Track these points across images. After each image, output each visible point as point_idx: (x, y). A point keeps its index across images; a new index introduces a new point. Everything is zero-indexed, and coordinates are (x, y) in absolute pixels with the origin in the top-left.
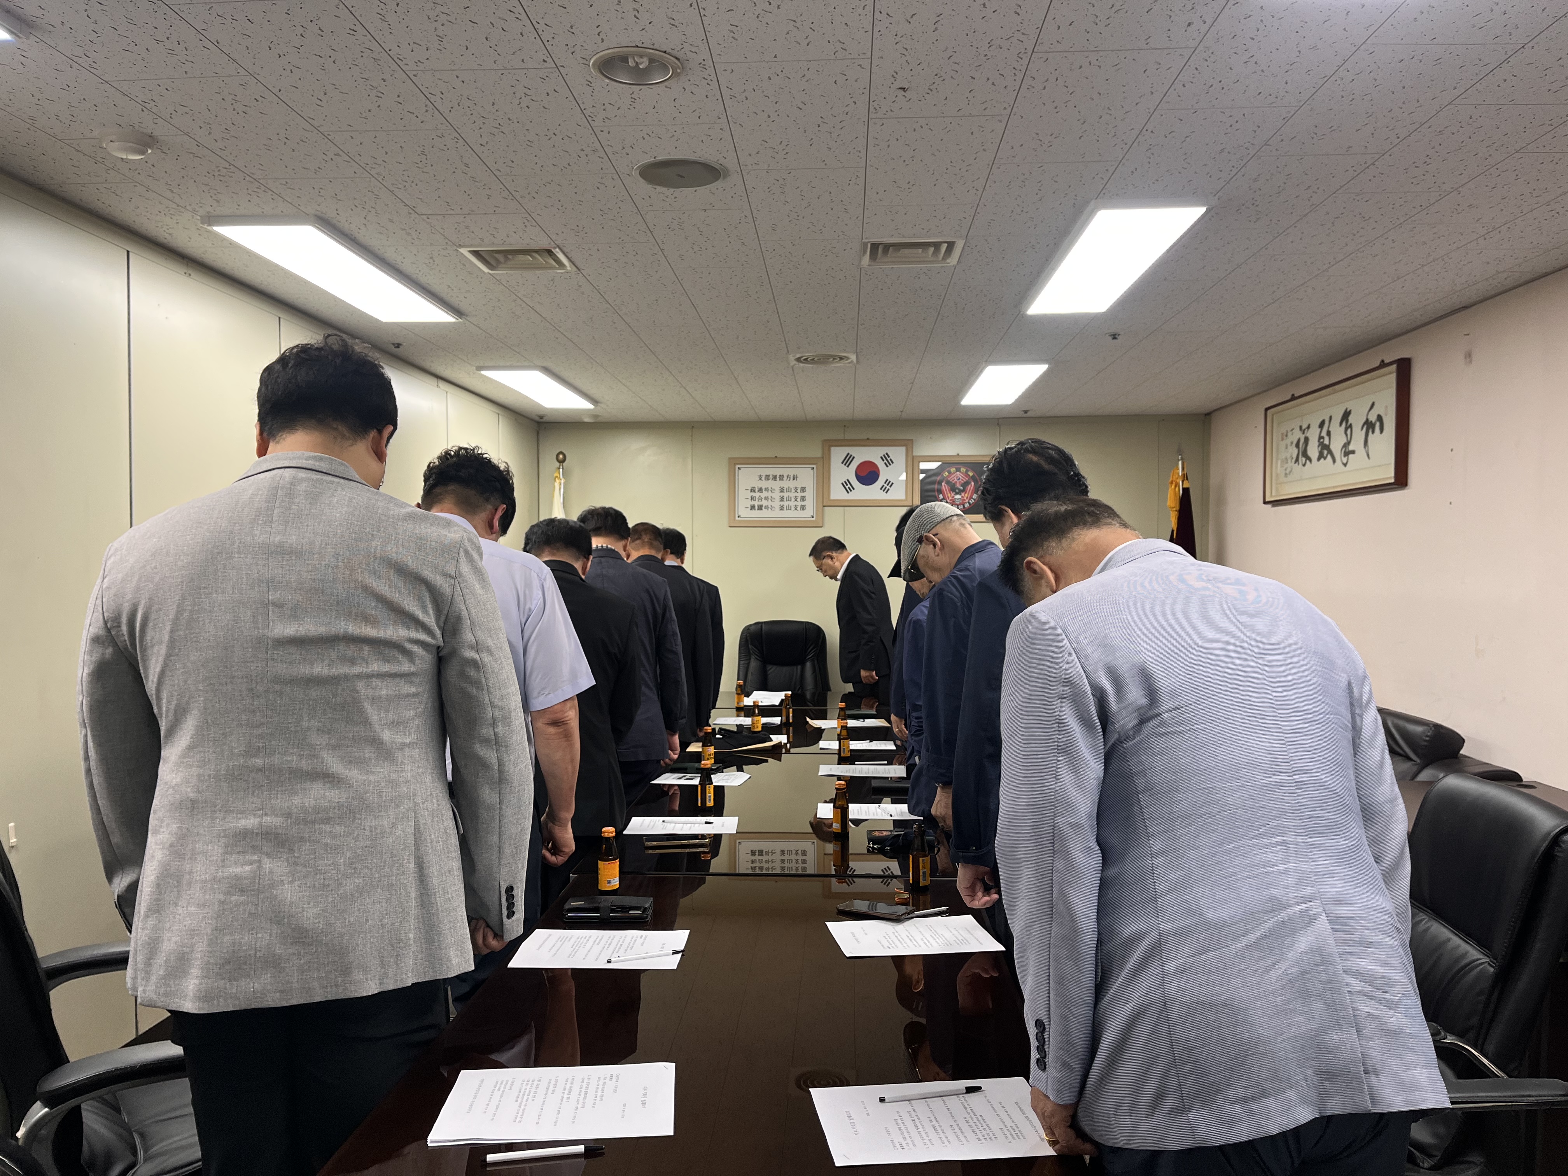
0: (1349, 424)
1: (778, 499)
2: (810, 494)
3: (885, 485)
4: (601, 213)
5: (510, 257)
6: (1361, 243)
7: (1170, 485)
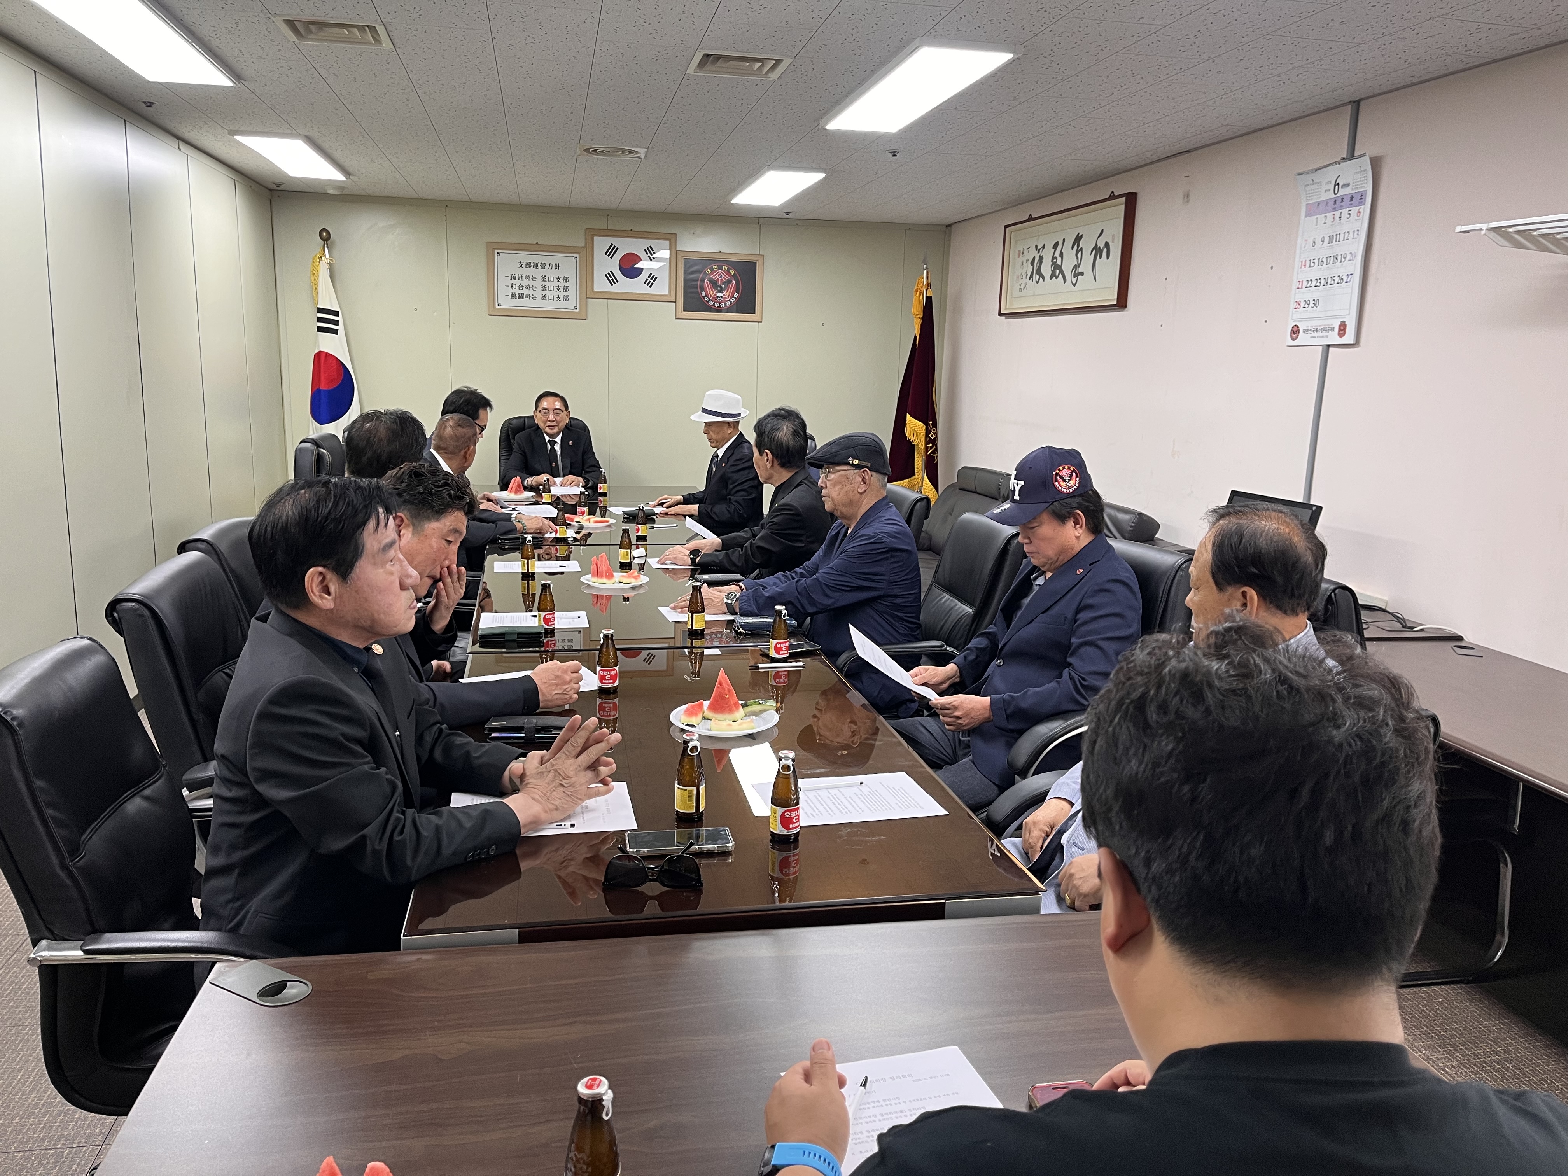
0: (1080, 248)
1: (540, 288)
2: (573, 284)
5: (324, 29)
7: (914, 293)
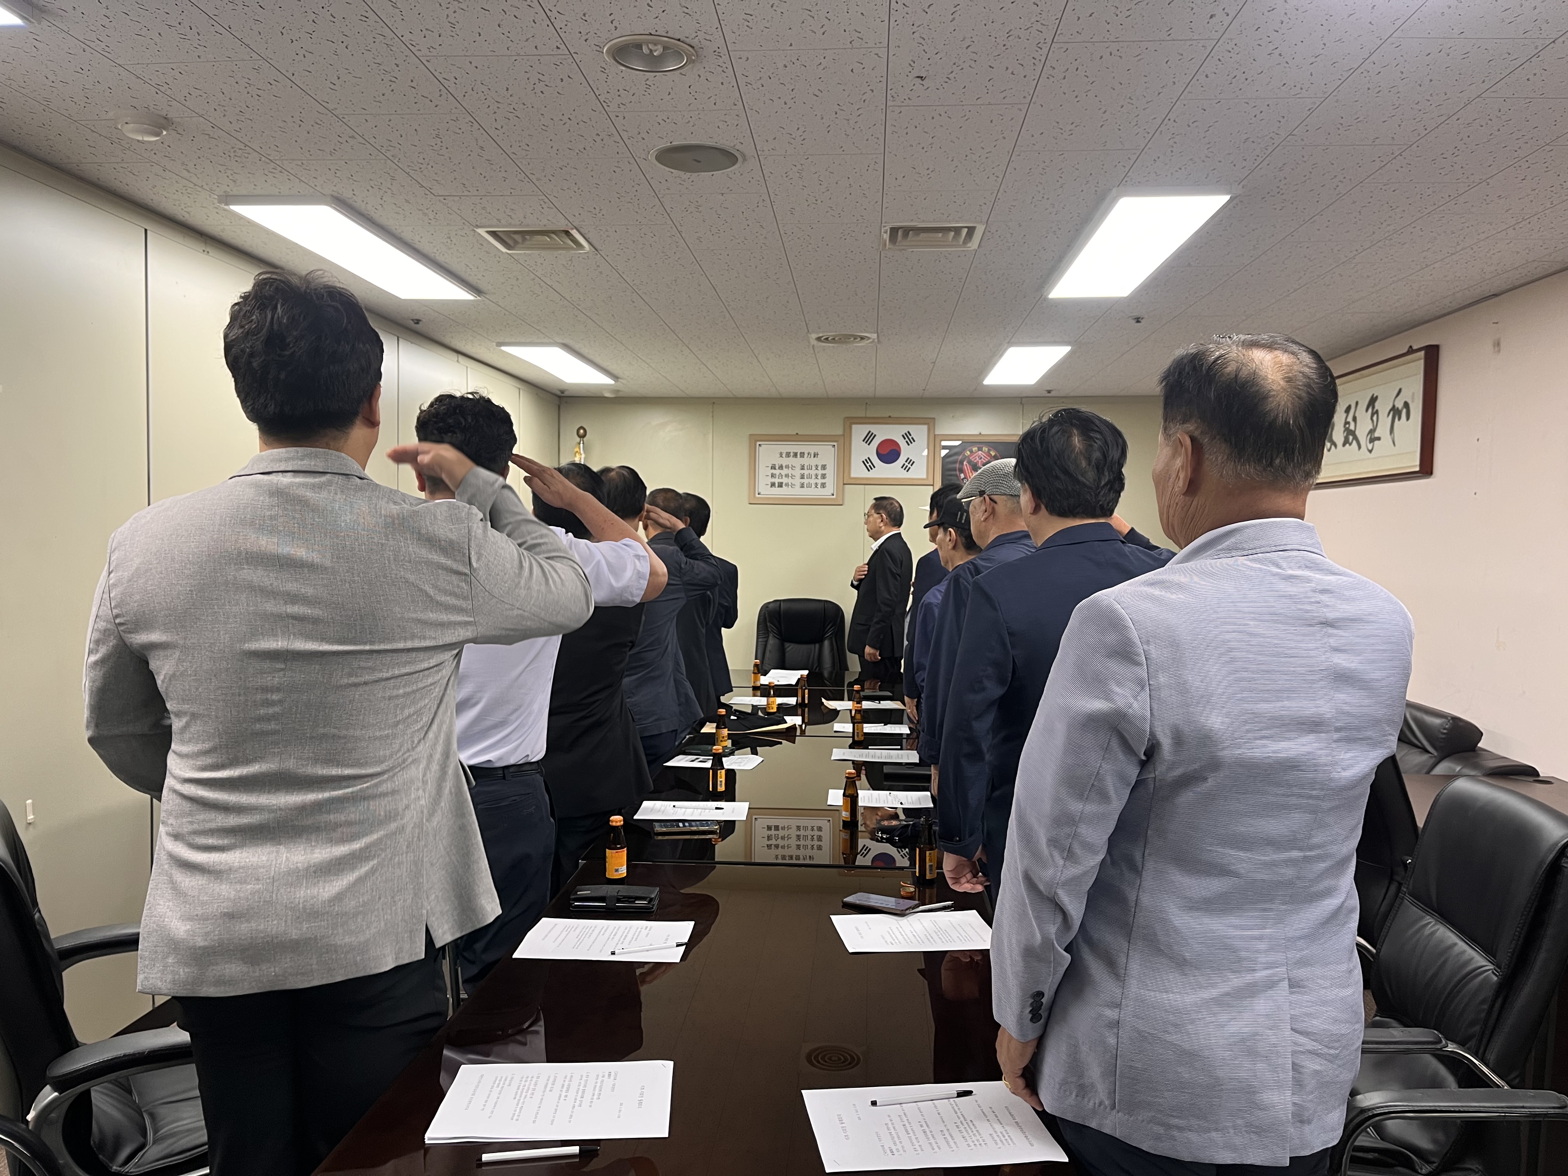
0: (1375, 410)
1: (798, 476)
2: (830, 472)
3: (907, 464)
4: (618, 196)
5: (527, 237)
6: (1388, 231)
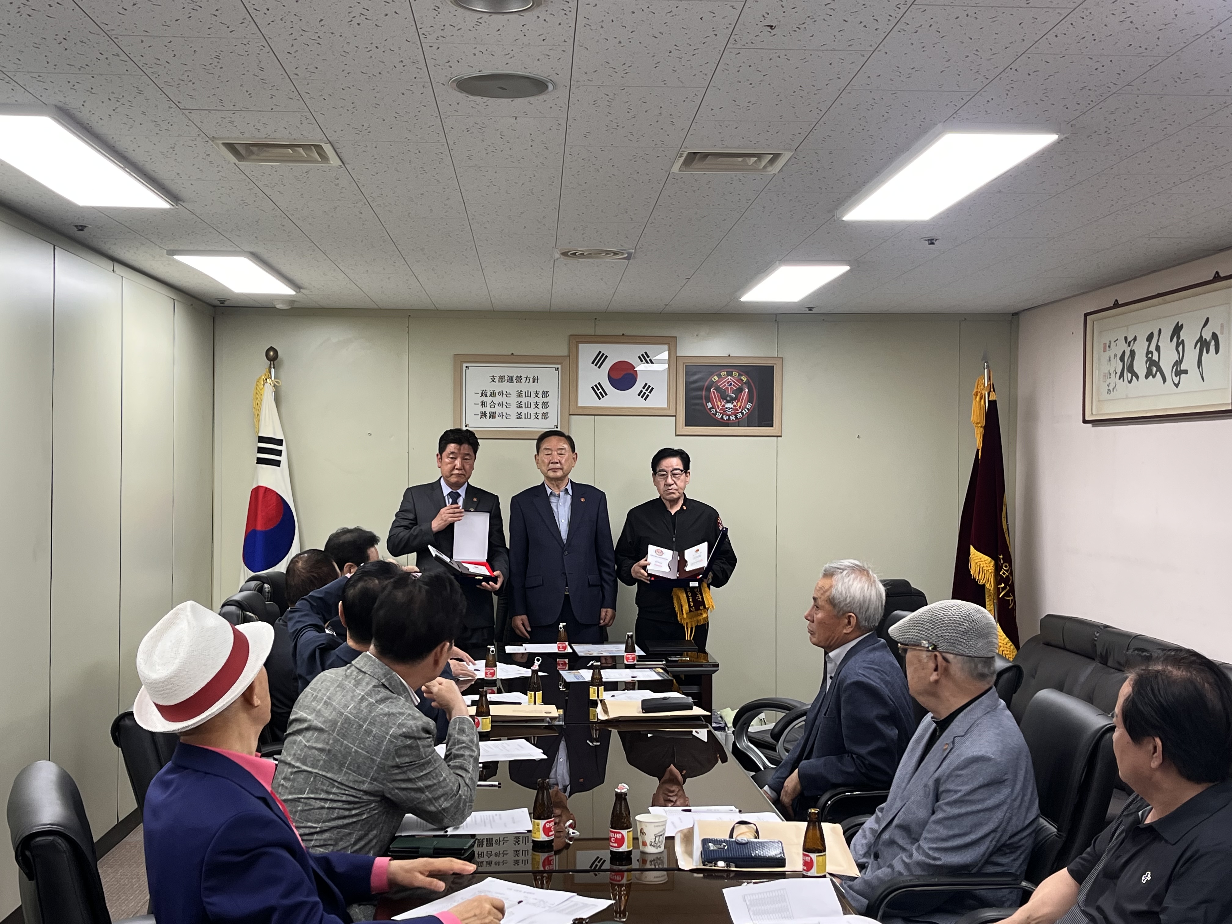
0: (1180, 340)
1: (514, 405)
2: (553, 400)
3: (644, 391)
5: (267, 150)
7: (974, 397)
